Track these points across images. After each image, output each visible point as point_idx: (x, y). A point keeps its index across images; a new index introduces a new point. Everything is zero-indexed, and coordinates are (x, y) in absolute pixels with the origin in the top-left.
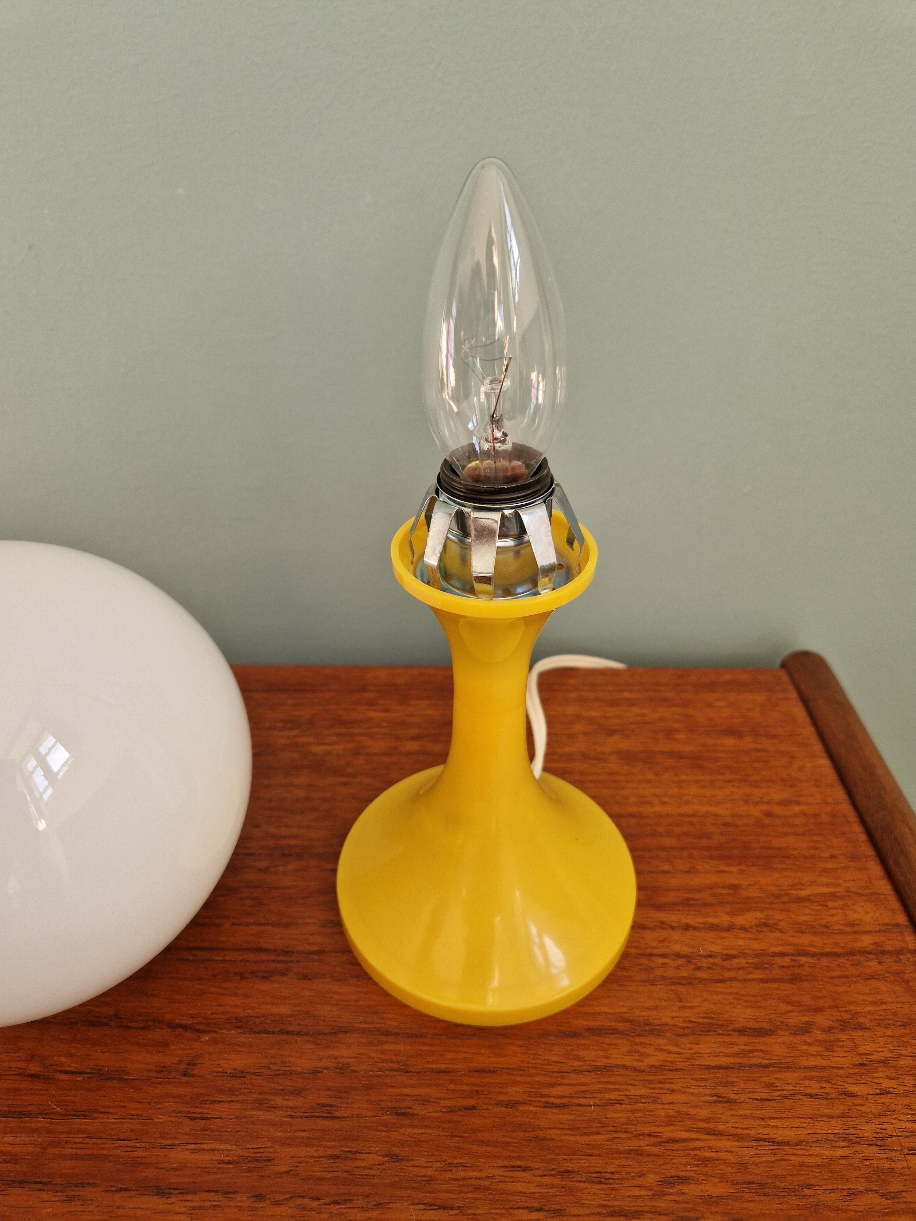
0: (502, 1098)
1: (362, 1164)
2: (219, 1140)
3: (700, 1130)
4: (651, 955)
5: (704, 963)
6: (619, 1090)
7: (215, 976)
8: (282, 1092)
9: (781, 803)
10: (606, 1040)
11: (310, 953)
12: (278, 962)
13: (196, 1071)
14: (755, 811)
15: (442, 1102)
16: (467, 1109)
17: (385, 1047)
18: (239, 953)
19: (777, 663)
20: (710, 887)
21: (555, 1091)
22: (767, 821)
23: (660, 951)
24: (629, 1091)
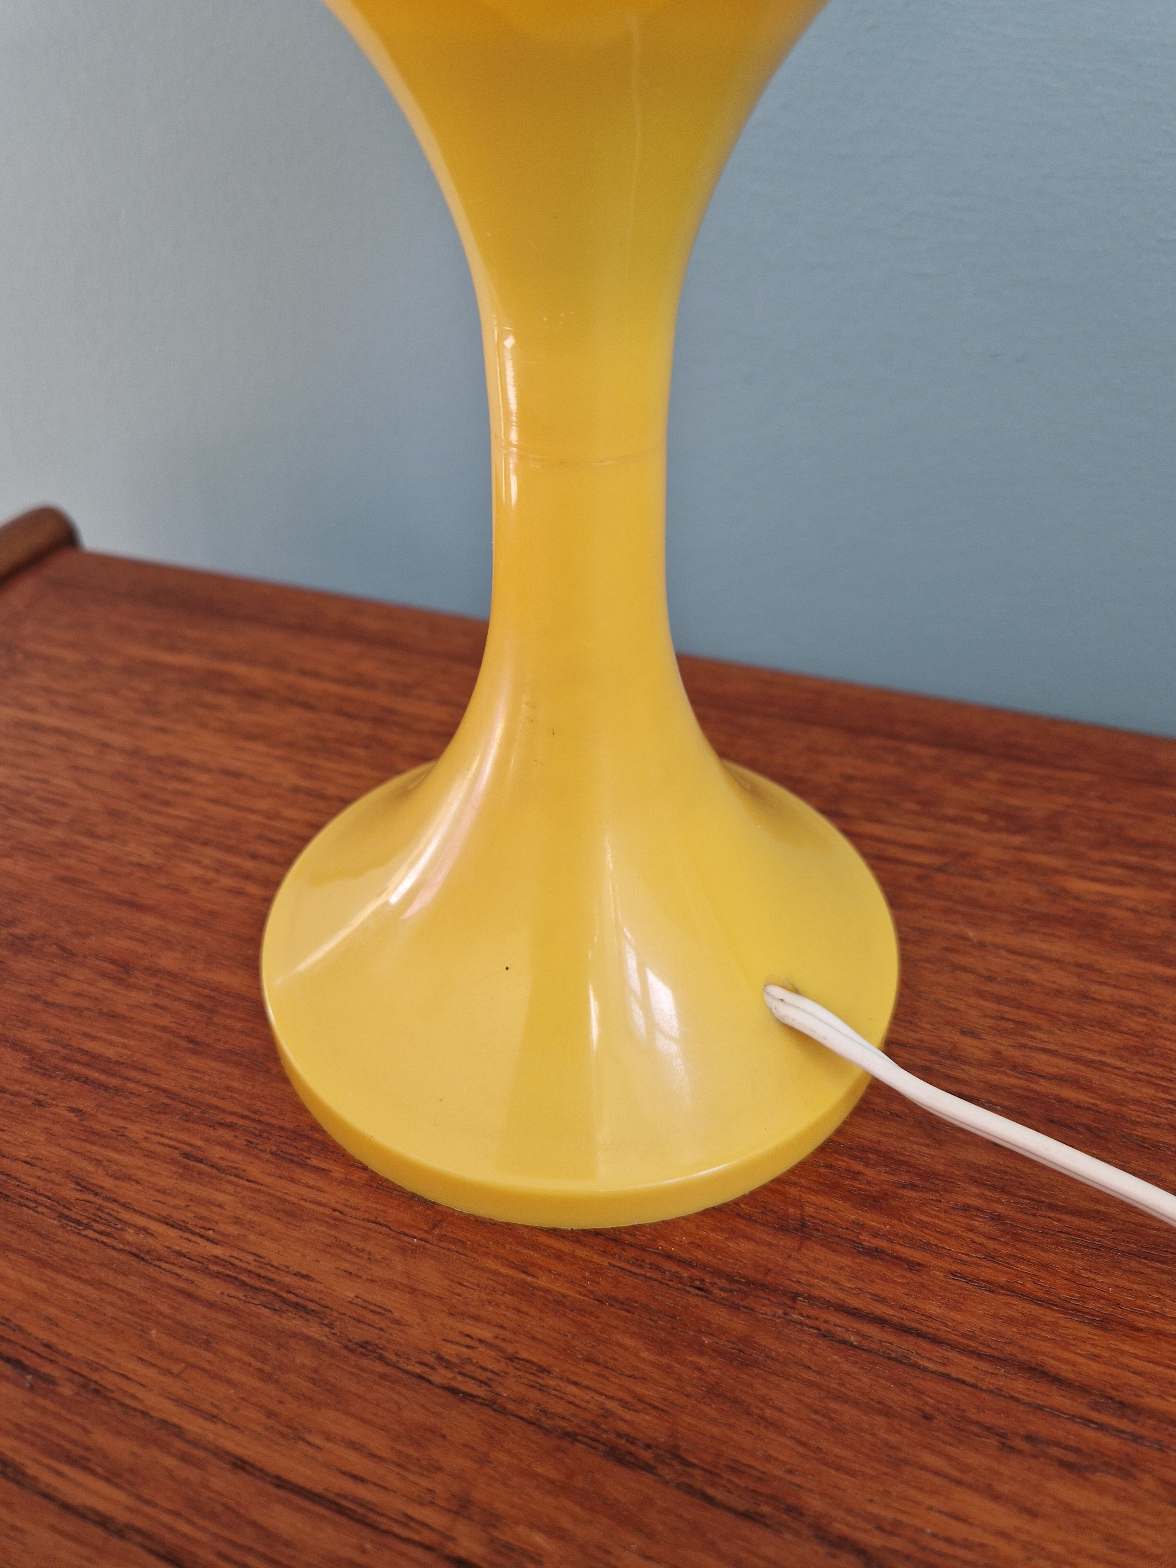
7: (928, 1417)
12: (1101, 1427)
18: (985, 1366)
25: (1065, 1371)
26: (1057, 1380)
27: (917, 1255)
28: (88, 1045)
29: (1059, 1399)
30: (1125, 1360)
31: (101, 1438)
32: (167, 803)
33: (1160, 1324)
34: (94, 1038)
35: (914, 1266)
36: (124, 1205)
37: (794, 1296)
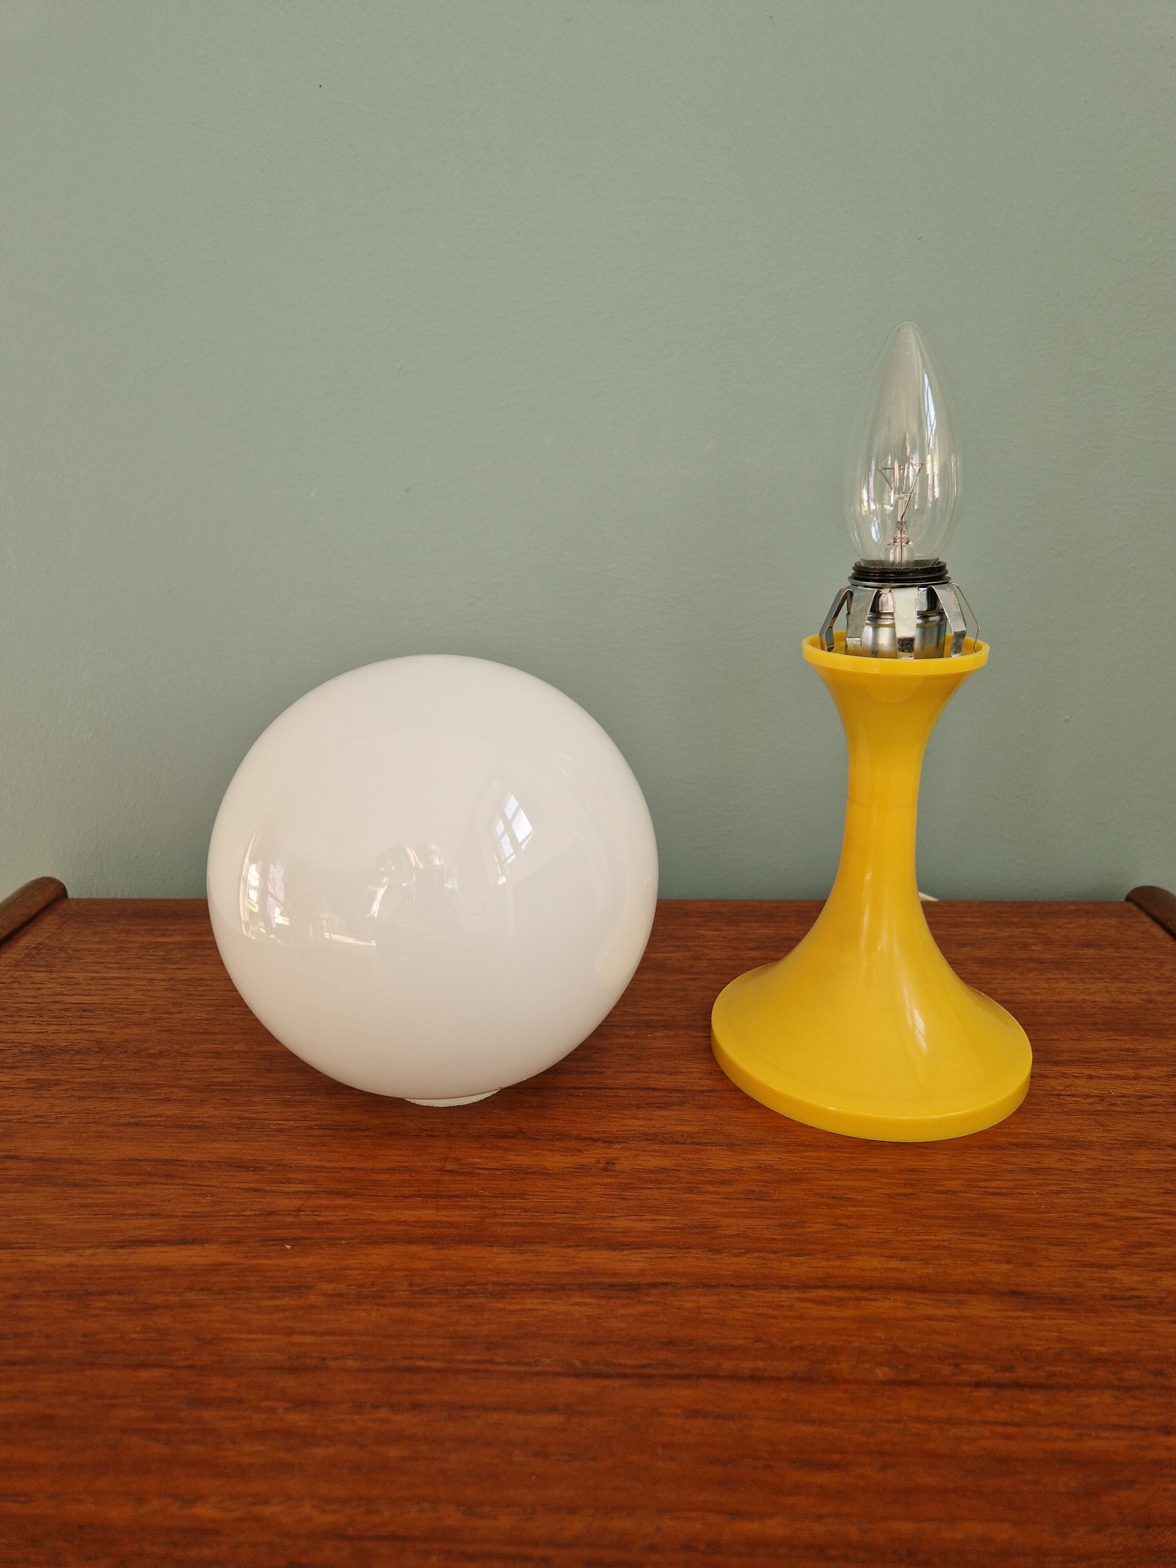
0: (938, 1188)
1: (810, 1230)
2: (658, 1213)
3: (1154, 1212)
4: (1060, 1095)
5: (1119, 1101)
6: (1060, 1184)
7: (610, 1106)
8: (710, 1182)
9: (1160, 993)
10: (1034, 1151)
11: (703, 1091)
12: (671, 1097)
13: (617, 1167)
14: (1136, 999)
15: (878, 1191)
16: (905, 1195)
17: (805, 1154)
18: (629, 1091)
19: (1123, 899)
20: (1106, 1050)
21: (993, 1184)
22: (1150, 1006)
23: (1069, 1093)
24: (1070, 1185)
25: (657, 1087)
26: (656, 1089)
27: (602, 1070)
28: (215, 1080)
29: (656, 1093)
30: (679, 1080)
31: (291, 1175)
32: (201, 996)
33: (691, 1070)
34: (217, 1077)
35: (600, 1073)
36: (264, 1120)
37: (557, 1089)
